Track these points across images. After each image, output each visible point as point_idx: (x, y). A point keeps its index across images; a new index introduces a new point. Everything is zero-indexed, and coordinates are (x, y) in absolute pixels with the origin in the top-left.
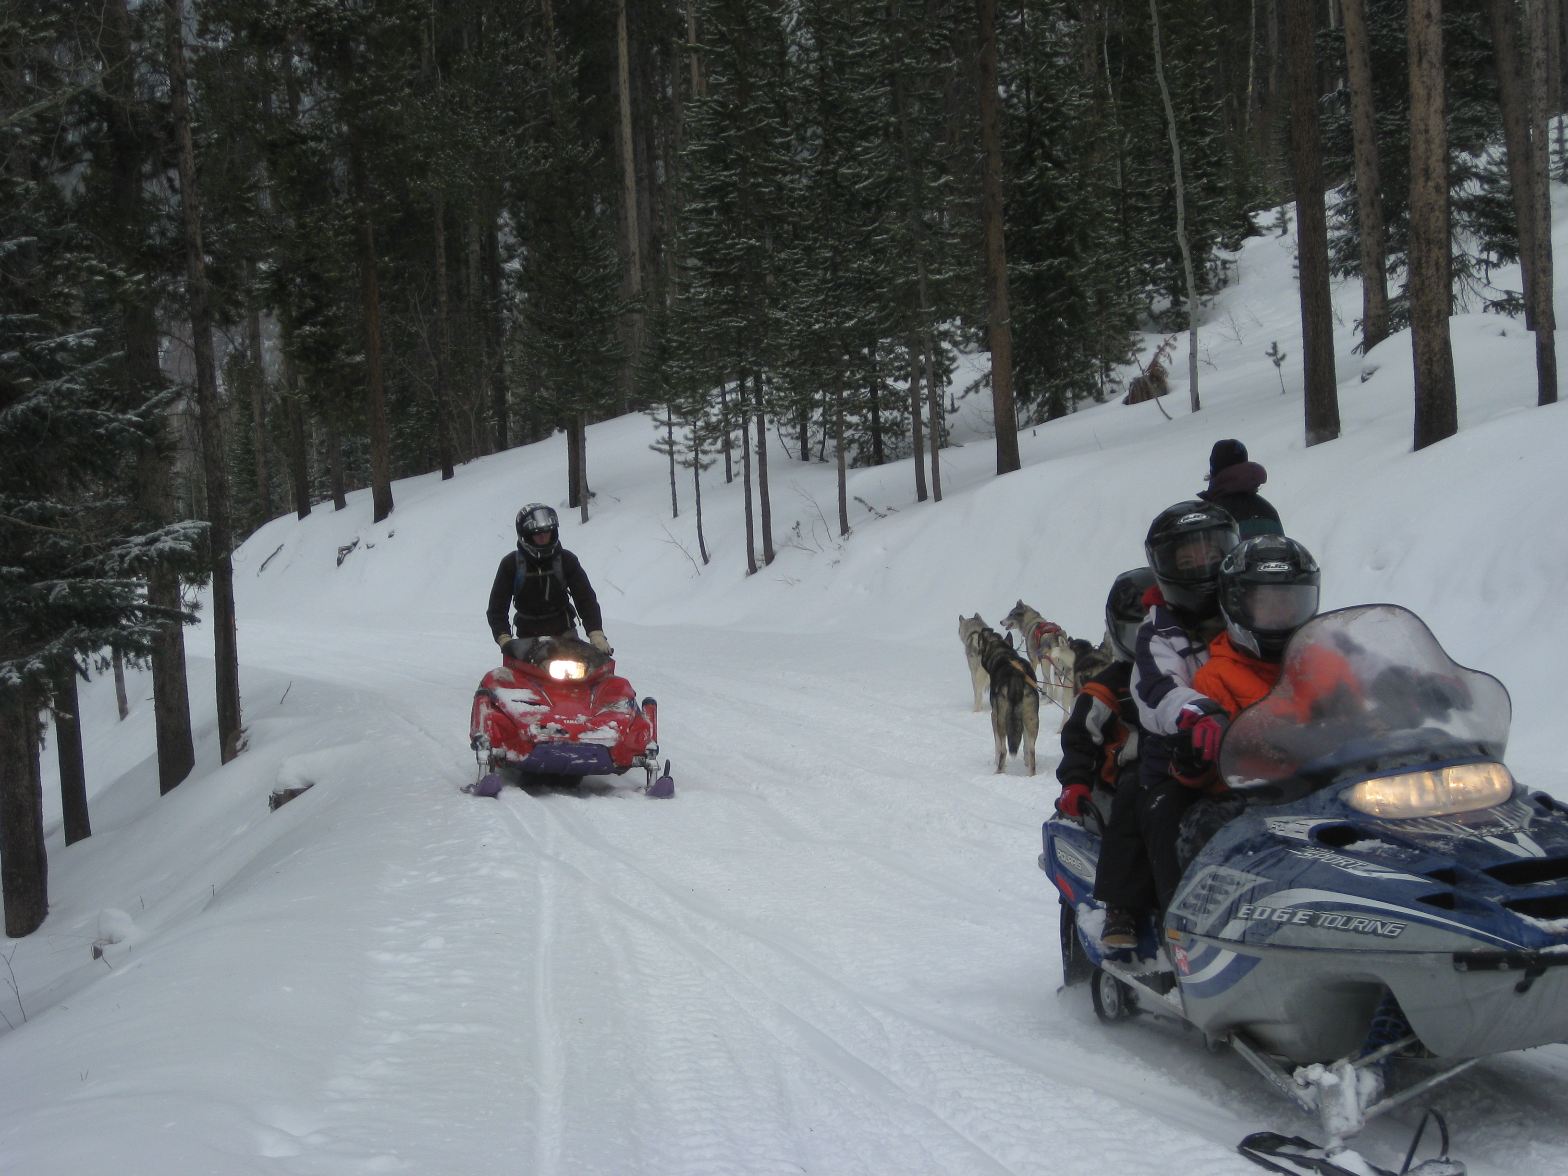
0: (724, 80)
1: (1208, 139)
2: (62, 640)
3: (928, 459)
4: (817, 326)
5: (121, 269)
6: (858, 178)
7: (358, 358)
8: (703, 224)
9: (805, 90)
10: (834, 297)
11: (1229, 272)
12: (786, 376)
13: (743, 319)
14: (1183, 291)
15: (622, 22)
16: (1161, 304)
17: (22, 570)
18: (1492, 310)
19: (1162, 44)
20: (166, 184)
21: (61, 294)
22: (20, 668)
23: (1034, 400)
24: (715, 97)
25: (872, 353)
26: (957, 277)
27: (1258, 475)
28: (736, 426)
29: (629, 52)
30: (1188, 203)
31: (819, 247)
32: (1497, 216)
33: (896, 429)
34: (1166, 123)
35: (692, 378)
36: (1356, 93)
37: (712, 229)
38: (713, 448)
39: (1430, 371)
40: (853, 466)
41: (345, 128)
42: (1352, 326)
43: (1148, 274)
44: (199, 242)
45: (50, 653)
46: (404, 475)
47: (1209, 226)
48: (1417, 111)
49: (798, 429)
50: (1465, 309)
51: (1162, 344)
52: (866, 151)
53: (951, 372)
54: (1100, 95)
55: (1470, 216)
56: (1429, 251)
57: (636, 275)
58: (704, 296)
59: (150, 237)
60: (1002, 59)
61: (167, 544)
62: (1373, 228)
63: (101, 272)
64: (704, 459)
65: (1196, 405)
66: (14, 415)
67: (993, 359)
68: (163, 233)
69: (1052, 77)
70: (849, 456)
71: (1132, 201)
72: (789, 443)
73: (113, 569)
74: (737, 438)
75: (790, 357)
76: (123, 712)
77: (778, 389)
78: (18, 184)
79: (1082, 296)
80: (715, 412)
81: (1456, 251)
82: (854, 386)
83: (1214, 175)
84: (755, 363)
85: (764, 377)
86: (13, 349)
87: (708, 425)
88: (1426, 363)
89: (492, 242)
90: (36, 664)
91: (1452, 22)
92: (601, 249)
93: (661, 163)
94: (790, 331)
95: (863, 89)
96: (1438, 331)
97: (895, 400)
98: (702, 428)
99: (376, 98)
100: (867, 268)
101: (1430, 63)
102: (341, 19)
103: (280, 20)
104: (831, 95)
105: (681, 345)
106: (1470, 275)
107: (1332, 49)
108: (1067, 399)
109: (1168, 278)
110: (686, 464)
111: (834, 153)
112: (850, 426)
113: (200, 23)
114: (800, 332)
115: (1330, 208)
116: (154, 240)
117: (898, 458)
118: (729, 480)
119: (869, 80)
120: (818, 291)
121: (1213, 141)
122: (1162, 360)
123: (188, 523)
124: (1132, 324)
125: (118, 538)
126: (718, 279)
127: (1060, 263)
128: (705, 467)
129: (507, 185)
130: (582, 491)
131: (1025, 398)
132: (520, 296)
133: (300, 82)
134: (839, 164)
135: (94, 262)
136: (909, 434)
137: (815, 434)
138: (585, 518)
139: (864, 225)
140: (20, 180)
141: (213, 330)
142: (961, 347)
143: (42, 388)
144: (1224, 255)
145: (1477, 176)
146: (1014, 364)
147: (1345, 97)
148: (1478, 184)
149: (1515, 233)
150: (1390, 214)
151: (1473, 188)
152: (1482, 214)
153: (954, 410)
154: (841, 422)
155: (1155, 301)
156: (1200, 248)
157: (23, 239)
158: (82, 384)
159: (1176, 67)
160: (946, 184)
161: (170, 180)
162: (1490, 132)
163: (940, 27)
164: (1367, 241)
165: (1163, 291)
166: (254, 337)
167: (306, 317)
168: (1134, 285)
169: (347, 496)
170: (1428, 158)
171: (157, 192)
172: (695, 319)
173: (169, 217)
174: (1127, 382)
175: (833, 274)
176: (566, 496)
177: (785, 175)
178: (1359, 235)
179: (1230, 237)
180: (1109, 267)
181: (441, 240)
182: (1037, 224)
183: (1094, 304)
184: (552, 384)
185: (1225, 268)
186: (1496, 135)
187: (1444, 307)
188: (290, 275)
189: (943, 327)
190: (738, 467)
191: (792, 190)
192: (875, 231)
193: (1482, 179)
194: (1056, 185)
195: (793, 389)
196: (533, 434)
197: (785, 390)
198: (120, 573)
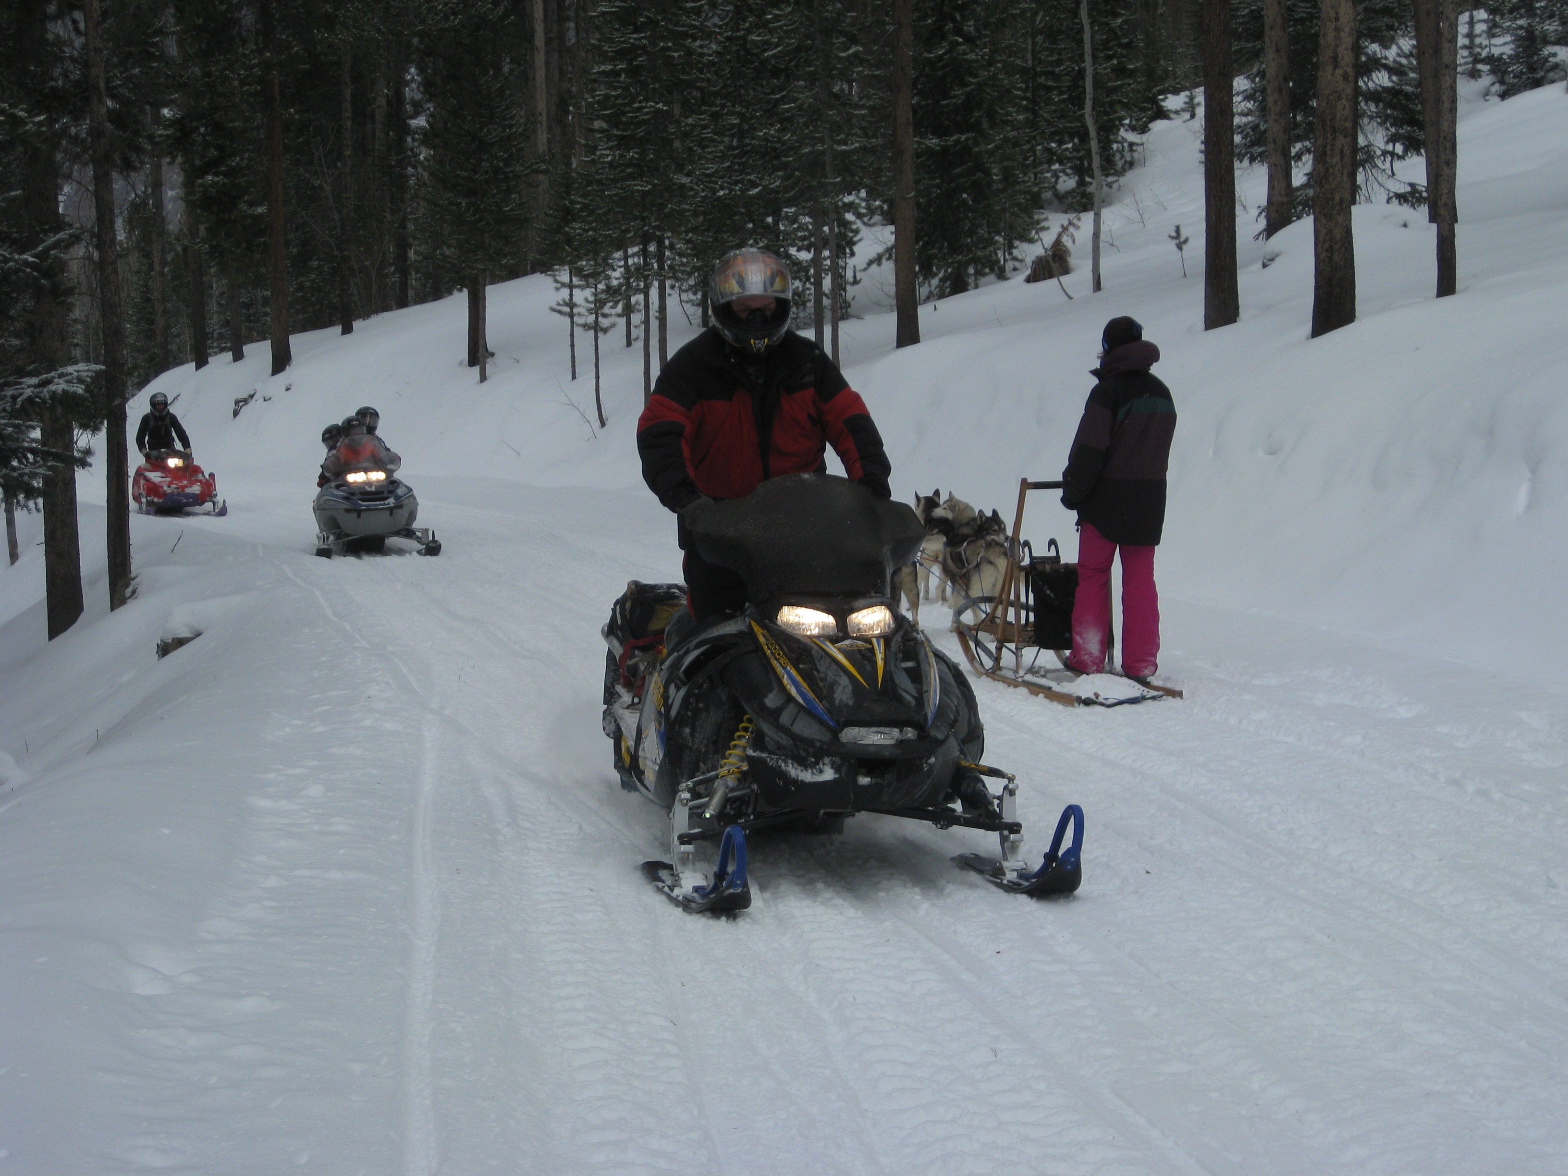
1: (1119, 21)
3: (827, 330)
4: (721, 193)
5: (22, 110)
6: (767, 45)
7: (260, 210)
8: (611, 86)
10: (739, 164)
11: (1136, 155)
12: (688, 242)
13: (648, 183)
14: (1090, 172)
16: (1067, 183)
18: (1395, 201)
20: (70, 26)
23: (936, 275)
25: (776, 222)
26: (863, 149)
27: (1152, 353)
28: (637, 291)
30: (1098, 83)
31: (726, 114)
32: (1405, 108)
34: (1078, 3)
35: (594, 241)
37: (619, 91)
38: (613, 311)
39: (1330, 258)
42: (1255, 212)
43: (1054, 154)
44: (102, 85)
46: (304, 329)
47: (1118, 107)
49: (699, 296)
50: (1369, 200)
51: (1066, 223)
52: (777, 18)
53: (855, 243)
55: (1377, 107)
56: (1335, 139)
57: (543, 136)
58: (609, 158)
59: (53, 79)
61: (59, 386)
62: (1280, 115)
64: (604, 322)
65: (1097, 286)
67: (897, 233)
68: (66, 76)
71: (1042, 80)
72: (690, 309)
74: (638, 303)
75: (693, 222)
76: (14, 556)
77: (681, 255)
79: (988, 173)
80: (616, 276)
81: (1362, 141)
83: (1124, 56)
84: (659, 228)
85: (667, 242)
87: (609, 287)
88: (1327, 251)
89: (399, 97)
92: (507, 108)
93: (571, 25)
94: (694, 197)
96: (1340, 219)
98: (603, 291)
100: (773, 136)
105: (585, 207)
106: (1376, 166)
108: (969, 275)
109: (1074, 157)
110: (585, 326)
111: (744, 20)
114: (705, 197)
115: (1238, 94)
116: (57, 82)
118: (629, 344)
120: (724, 157)
121: (1124, 22)
122: (1065, 239)
123: (81, 366)
124: (1037, 202)
125: (11, 379)
126: (624, 142)
127: (967, 139)
128: (605, 331)
129: (416, 40)
130: (481, 350)
131: (928, 273)
132: (424, 154)
134: (749, 31)
136: (810, 304)
138: (483, 378)
139: (772, 93)
141: (115, 175)
142: (866, 219)
144: (1131, 137)
145: (1386, 67)
146: (917, 240)
148: (1387, 75)
149: (1420, 126)
150: (1298, 102)
151: (1382, 79)
152: (1390, 105)
153: (856, 282)
155: (1061, 180)
156: (1108, 129)
160: (856, 55)
161: (75, 22)
162: (1400, 24)
164: (1273, 128)
165: (1069, 171)
166: (157, 185)
167: (209, 167)
168: (1041, 164)
169: (246, 348)
170: (1337, 46)
171: (61, 33)
172: (600, 182)
173: (72, 59)
174: (1029, 260)
175: (739, 140)
176: (464, 355)
177: (695, 40)
178: (1266, 122)
179: (1137, 120)
180: (1016, 144)
181: (348, 94)
182: (945, 99)
183: (1000, 181)
184: (454, 242)
185: (1131, 150)
186: (1407, 27)
187: (1347, 196)
188: (194, 124)
189: (848, 199)
190: (638, 332)
191: (702, 55)
192: (782, 100)
193: (1390, 70)
194: (966, 60)
195: (696, 255)
196: (436, 292)
197: (687, 256)
198: (13, 414)
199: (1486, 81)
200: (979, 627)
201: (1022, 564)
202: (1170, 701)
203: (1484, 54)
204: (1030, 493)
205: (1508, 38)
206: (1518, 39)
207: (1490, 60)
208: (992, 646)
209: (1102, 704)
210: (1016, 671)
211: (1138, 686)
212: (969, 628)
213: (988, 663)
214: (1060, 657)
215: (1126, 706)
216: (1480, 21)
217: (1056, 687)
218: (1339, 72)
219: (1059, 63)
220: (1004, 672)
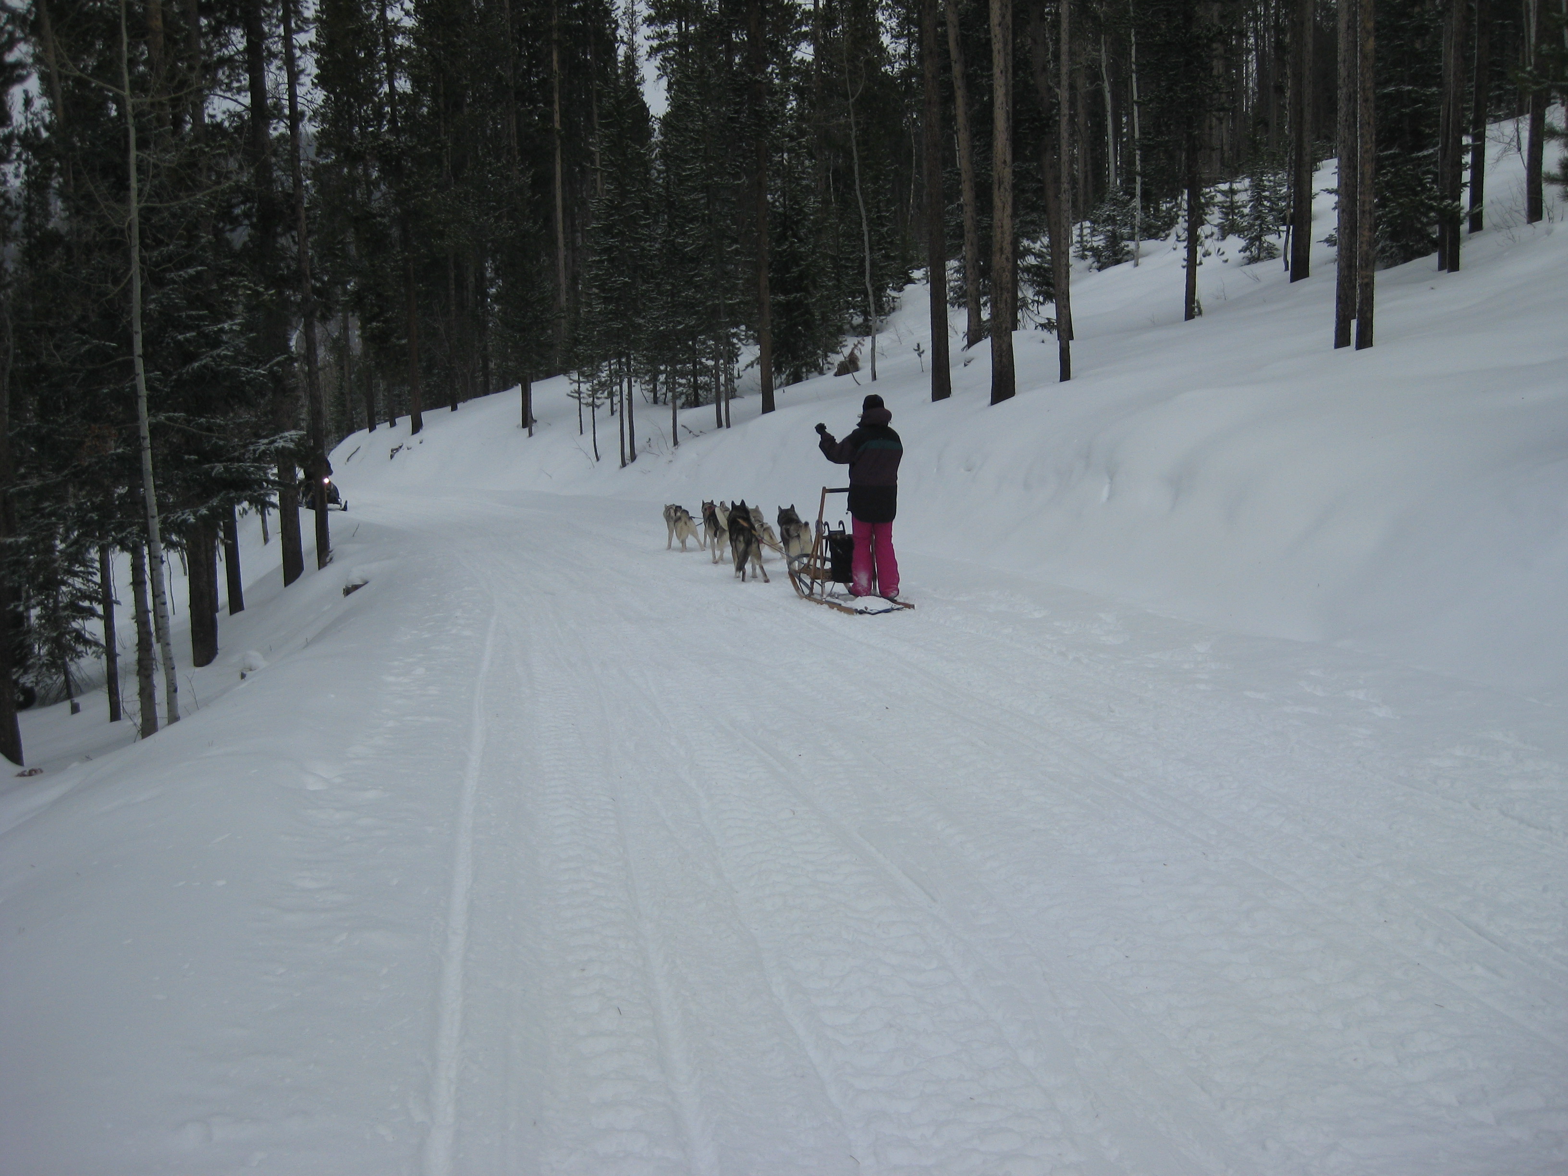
0: (613, 187)
1: (886, 229)
2: (219, 498)
3: (723, 405)
4: (662, 328)
5: (262, 287)
6: (686, 245)
7: (403, 342)
8: (599, 269)
9: (658, 194)
10: (672, 312)
11: (896, 304)
12: (644, 356)
13: (621, 323)
14: (870, 314)
15: (558, 153)
16: (858, 320)
17: (196, 457)
18: (1040, 328)
19: (860, 174)
20: (290, 240)
21: (227, 301)
22: (195, 514)
23: (785, 372)
24: (607, 197)
25: (694, 344)
26: (741, 302)
27: (888, 416)
28: (616, 384)
29: (562, 171)
30: (873, 264)
31: (664, 283)
32: (1044, 276)
33: (706, 387)
34: (861, 219)
35: (591, 356)
36: (966, 205)
37: (604, 272)
38: (602, 396)
39: (1001, 361)
40: (682, 408)
41: (399, 211)
42: (962, 335)
43: (850, 304)
44: (308, 272)
45: (212, 505)
46: (431, 408)
47: (887, 277)
48: (997, 215)
49: (652, 386)
50: (1024, 327)
51: (856, 343)
52: (691, 229)
53: (738, 355)
54: (826, 202)
55: (1028, 275)
56: (1002, 294)
57: (563, 298)
58: (598, 310)
59: (281, 269)
60: (771, 180)
61: (280, 444)
62: (974, 280)
63: (250, 289)
64: (598, 402)
65: (874, 377)
66: (193, 369)
67: (761, 349)
68: (288, 267)
69: (798, 191)
70: (679, 403)
71: (843, 262)
72: (646, 393)
73: (249, 458)
74: (616, 391)
75: (647, 345)
76: (266, 540)
77: (641, 363)
78: (203, 237)
79: (813, 315)
80: (604, 375)
81: (1020, 295)
82: (684, 363)
83: (889, 249)
84: (627, 348)
85: (632, 357)
86: (193, 331)
87: (600, 382)
88: (999, 356)
89: (483, 275)
90: (204, 511)
91: (1021, 167)
92: (542, 282)
93: (579, 235)
94: (646, 330)
95: (690, 195)
96: (1006, 339)
97: (706, 370)
98: (596, 384)
99: (416, 193)
100: (690, 295)
101: (1005, 189)
102: (397, 148)
103: (362, 147)
104: (672, 197)
105: (585, 337)
106: (1028, 309)
107: (954, 179)
108: (803, 373)
109: (861, 306)
110: (587, 404)
111: (673, 230)
112: (680, 385)
113: (318, 148)
114: (652, 331)
115: (951, 269)
116: (283, 271)
117: (707, 404)
118: (612, 414)
119: (694, 189)
120: (663, 308)
121: (888, 230)
122: (856, 351)
123: (293, 432)
124: (841, 331)
125: (253, 440)
126: (607, 301)
127: (801, 296)
128: (598, 407)
129: (489, 245)
130: (529, 419)
131: (779, 371)
132: (497, 308)
133: (373, 183)
134: (676, 237)
135: (246, 283)
136: (714, 390)
137: (662, 389)
138: (531, 434)
139: (690, 271)
140: (204, 235)
141: (316, 323)
142: (744, 342)
143: (209, 354)
144: (894, 294)
145: (1034, 254)
146: (773, 352)
147: (960, 207)
148: (1033, 258)
149: (1052, 286)
150: (985, 272)
151: (1031, 260)
152: (1035, 274)
153: (739, 377)
154: (674, 383)
155: (854, 319)
156: (880, 290)
157: (199, 268)
158: (233, 352)
159: (869, 187)
160: (736, 249)
161: (293, 237)
162: (1040, 229)
163: (735, 160)
164: (969, 288)
165: (859, 313)
166: (346, 328)
167: (374, 318)
168: (843, 309)
169: (397, 420)
170: (1002, 242)
171: (285, 244)
172: (594, 323)
173: (291, 258)
174: (836, 364)
175: (671, 298)
176: (520, 421)
177: (646, 242)
178: (966, 285)
179: (897, 284)
180: (829, 298)
181: (452, 275)
182: (788, 273)
183: (820, 320)
184: (513, 358)
185: (894, 301)
186: (1044, 231)
187: (1009, 326)
188: (366, 294)
189: (733, 331)
190: (617, 407)
191: (650, 251)
192: (695, 275)
193: (1036, 255)
194: (800, 252)
195: (648, 364)
196: (504, 386)
197: (644, 364)
198: (255, 460)
199: (1090, 261)
200: (801, 571)
201: (824, 535)
202: (907, 611)
203: (1089, 246)
204: (827, 495)
205: (1102, 237)
206: (1107, 237)
207: (1092, 249)
208: (808, 581)
209: (869, 613)
210: (822, 595)
211: (889, 602)
212: (796, 572)
213: (807, 591)
214: (846, 587)
215: (883, 614)
216: (1086, 228)
217: (843, 604)
218: (1004, 256)
219: (853, 252)
220: (815, 596)
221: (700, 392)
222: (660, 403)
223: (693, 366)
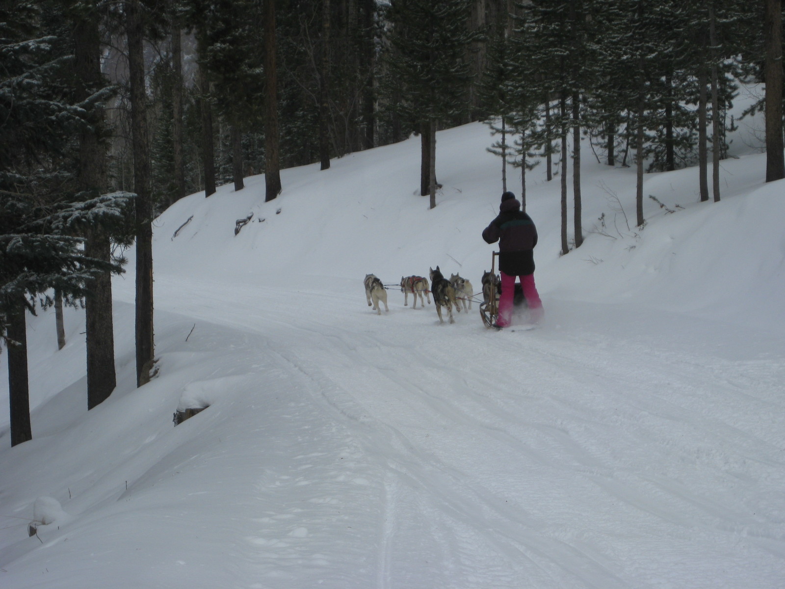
2: (15, 282)
3: (710, 168)
4: (625, 57)
7: (258, 71)
10: (640, 34)
12: (598, 96)
13: (566, 49)
25: (669, 81)
26: (740, 21)
28: (557, 136)
33: (686, 142)
35: (523, 96)
38: (537, 152)
40: (649, 171)
45: (6, 291)
49: (606, 140)
53: (732, 98)
57: (482, 12)
58: (536, 30)
61: (101, 209)
64: (530, 161)
67: (767, 89)
70: (646, 163)
72: (599, 150)
73: (57, 228)
74: (557, 145)
75: (602, 81)
76: (61, 343)
77: (592, 107)
80: (540, 124)
82: (653, 106)
84: (574, 85)
85: (581, 97)
87: (534, 133)
94: (603, 60)
97: (685, 119)
98: (529, 136)
100: (668, 11)
105: (516, 68)
110: (515, 164)
112: (648, 138)
114: (612, 61)
117: (686, 166)
118: (550, 178)
120: (627, 28)
123: (118, 194)
125: (63, 203)
126: (547, 17)
128: (531, 167)
130: (432, 183)
132: (387, 26)
136: (696, 147)
137: (620, 144)
138: (433, 205)
141: (144, 43)
142: (742, 78)
146: (784, 94)
153: (733, 129)
154: (641, 135)
158: (39, 80)
166: (177, 51)
167: (217, 36)
169: (245, 180)
172: (528, 48)
175: (640, 15)
176: (418, 186)
184: (411, 97)
189: (727, 62)
190: (556, 168)
195: (604, 107)
196: (395, 136)
197: (597, 108)
198: (64, 231)
221: (675, 149)
222: (618, 165)
223: (666, 111)
